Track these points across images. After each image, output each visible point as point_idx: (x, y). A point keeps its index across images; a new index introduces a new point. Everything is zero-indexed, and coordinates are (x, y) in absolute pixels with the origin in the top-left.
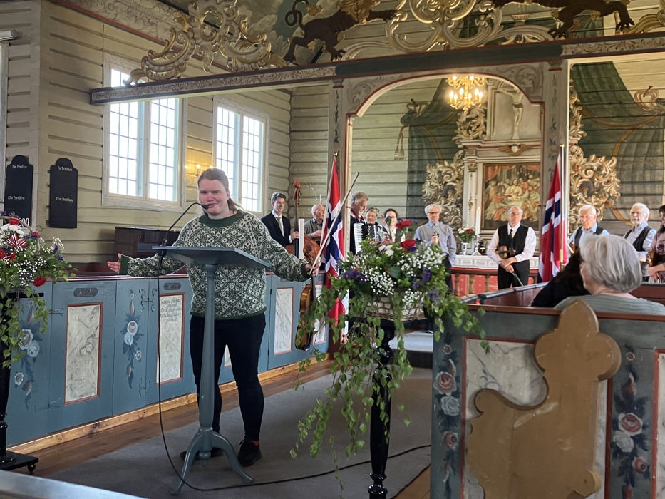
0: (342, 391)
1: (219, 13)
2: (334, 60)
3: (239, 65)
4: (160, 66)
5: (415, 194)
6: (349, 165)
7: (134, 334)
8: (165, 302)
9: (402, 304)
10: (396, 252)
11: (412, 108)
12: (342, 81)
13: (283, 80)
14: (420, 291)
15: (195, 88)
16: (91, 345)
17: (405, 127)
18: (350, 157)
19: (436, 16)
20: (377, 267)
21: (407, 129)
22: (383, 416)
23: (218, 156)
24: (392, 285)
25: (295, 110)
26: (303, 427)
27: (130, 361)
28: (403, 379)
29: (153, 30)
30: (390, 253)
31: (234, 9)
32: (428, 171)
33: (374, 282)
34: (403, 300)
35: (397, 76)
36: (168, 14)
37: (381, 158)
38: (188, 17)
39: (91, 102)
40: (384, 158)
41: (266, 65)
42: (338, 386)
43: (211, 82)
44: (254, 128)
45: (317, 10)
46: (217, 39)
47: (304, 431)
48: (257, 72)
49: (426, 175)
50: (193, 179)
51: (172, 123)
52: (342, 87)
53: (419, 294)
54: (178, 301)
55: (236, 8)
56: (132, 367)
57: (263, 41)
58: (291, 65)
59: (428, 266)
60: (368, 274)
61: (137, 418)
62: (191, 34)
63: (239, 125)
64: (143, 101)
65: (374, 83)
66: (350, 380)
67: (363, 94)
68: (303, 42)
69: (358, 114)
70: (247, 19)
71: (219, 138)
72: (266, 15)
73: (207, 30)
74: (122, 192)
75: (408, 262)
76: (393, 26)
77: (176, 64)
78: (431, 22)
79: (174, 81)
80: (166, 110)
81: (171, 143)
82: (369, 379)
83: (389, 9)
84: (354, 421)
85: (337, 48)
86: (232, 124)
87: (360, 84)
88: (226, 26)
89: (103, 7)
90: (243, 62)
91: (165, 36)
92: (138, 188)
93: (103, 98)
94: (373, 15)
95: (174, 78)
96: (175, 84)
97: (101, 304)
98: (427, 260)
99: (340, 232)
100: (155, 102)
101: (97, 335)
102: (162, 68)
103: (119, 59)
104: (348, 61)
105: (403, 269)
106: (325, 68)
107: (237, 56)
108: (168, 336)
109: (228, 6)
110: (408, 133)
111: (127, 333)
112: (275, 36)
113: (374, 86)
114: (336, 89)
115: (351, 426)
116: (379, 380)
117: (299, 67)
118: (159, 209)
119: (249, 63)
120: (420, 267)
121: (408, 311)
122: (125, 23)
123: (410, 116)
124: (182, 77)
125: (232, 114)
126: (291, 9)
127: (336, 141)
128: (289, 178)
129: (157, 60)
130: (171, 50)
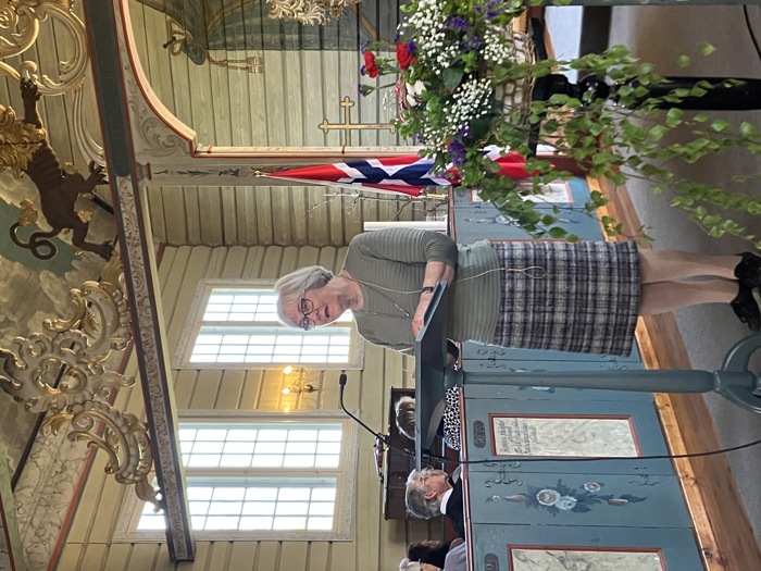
0: (655, 163)
1: (41, 364)
2: (107, 180)
3: (122, 331)
4: (129, 455)
5: (318, 37)
6: (273, 150)
7: (558, 495)
8: (505, 445)
9: (507, 64)
10: (417, 78)
11: (177, 47)
12: (140, 165)
13: (142, 261)
14: (484, 34)
15: (162, 399)
16: (578, 564)
17: (209, 57)
18: (262, 150)
19: (27, 11)
20: (445, 110)
21: (211, 53)
22: (698, 92)
23: (267, 359)
24: (475, 81)
25: (190, 238)
26: (718, 229)
27: (601, 500)
28: (634, 60)
29: (74, 466)
30: (420, 87)
31: (35, 340)
32: (280, 16)
33: (469, 114)
34: (500, 62)
35: (127, 75)
36: (47, 443)
37: (261, 95)
38: (50, 414)
39: (191, 560)
40: (261, 90)
41: (120, 289)
42: (649, 170)
43: (152, 374)
44: (222, 304)
45: (28, 208)
46: (82, 368)
47: (725, 225)
48: (131, 303)
49: (286, 20)
50: (305, 399)
51: (219, 434)
52: (148, 164)
53: (490, 35)
54: (502, 424)
55: (32, 337)
56: (611, 497)
57: (82, 295)
58: (117, 248)
59: (440, 20)
60: (457, 124)
61: (696, 489)
62: (77, 409)
63: (218, 328)
64: (186, 479)
65: (141, 114)
66: (637, 151)
67: (159, 130)
68: (81, 230)
69: (192, 138)
70: (49, 321)
71: (239, 359)
72: (41, 289)
73: (70, 382)
74: (330, 509)
75: (435, 56)
76: (47, 84)
77: (124, 430)
78: (37, 20)
79: (153, 433)
80: (197, 444)
81: (250, 434)
82: (636, 116)
83: (20, 92)
84: (707, 142)
85: (86, 175)
86: (217, 339)
87: (144, 137)
88: (62, 353)
89: (41, 546)
90: (117, 325)
91: (82, 447)
92: (323, 484)
93: (183, 541)
94: (31, 117)
95: (148, 433)
96: (157, 432)
97: (510, 548)
98: (431, 22)
99: (384, 163)
100: (186, 461)
101: (561, 553)
102: (132, 451)
103: (121, 520)
104: (107, 157)
105: (446, 65)
106: (120, 193)
107: (108, 336)
108: (560, 442)
109: (29, 351)
110: (218, 52)
111: (557, 506)
112: (74, 273)
113: (145, 111)
114: (153, 175)
115: (717, 146)
116: (636, 99)
117: (120, 236)
118: (355, 451)
119: (119, 315)
120: (443, 35)
121: (518, 53)
122: (63, 512)
123: (191, 49)
124: (146, 420)
125: (200, 339)
126: (29, 251)
127: (236, 173)
128: (299, 246)
129: (121, 460)
130: (104, 439)
